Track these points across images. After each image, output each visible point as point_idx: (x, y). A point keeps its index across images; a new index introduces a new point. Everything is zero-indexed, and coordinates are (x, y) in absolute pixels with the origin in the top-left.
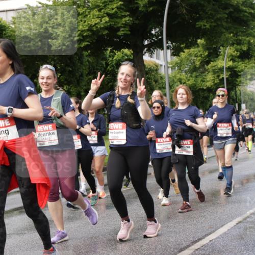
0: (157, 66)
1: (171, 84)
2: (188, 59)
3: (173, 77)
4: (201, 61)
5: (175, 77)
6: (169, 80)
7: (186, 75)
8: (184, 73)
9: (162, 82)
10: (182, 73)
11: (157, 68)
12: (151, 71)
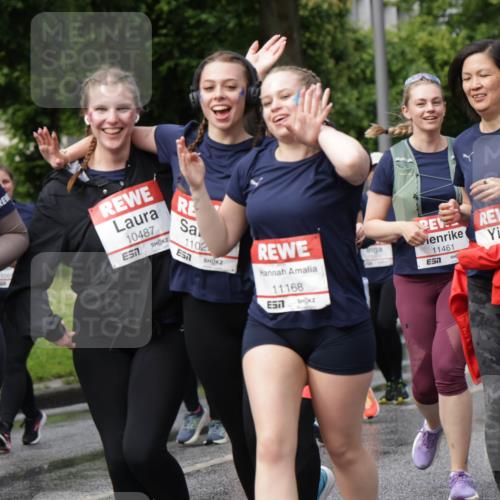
1: (395, 68)
3: (400, 38)
5: (409, 40)
6: (386, 53)
7: (451, 33)
8: (444, 28)
9: (362, 60)
10: (437, 28)
11: (341, 5)
12: (321, 18)
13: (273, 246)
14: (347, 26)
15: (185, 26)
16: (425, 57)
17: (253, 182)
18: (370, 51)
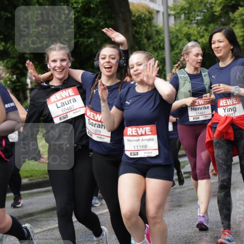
0: (150, 13)
1: (173, 43)
2: (201, 2)
3: (176, 30)
4: (222, 5)
5: (179, 30)
6: (170, 36)
7: (198, 28)
8: (195, 25)
9: (159, 39)
10: (192, 25)
11: (150, 15)
12: (141, 21)
13: (135, 129)
14: (152, 25)
15: (82, 24)
16: (186, 38)
17: (127, 102)
18: (163, 35)
